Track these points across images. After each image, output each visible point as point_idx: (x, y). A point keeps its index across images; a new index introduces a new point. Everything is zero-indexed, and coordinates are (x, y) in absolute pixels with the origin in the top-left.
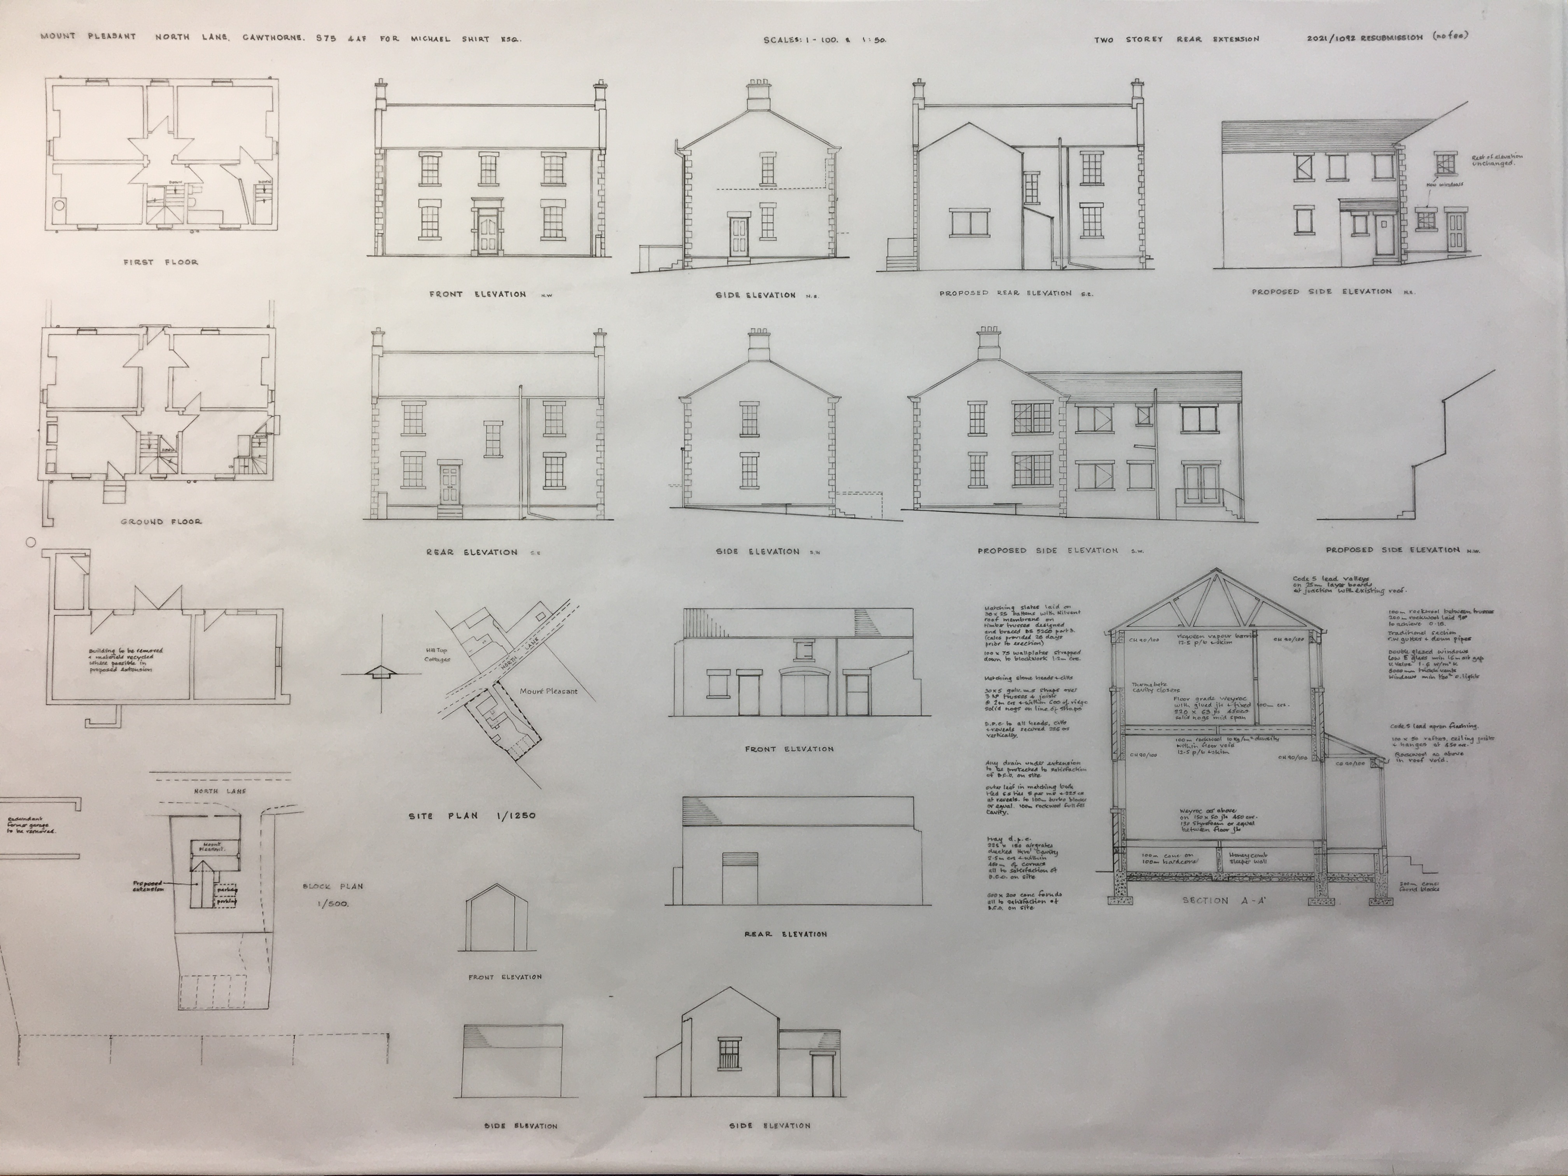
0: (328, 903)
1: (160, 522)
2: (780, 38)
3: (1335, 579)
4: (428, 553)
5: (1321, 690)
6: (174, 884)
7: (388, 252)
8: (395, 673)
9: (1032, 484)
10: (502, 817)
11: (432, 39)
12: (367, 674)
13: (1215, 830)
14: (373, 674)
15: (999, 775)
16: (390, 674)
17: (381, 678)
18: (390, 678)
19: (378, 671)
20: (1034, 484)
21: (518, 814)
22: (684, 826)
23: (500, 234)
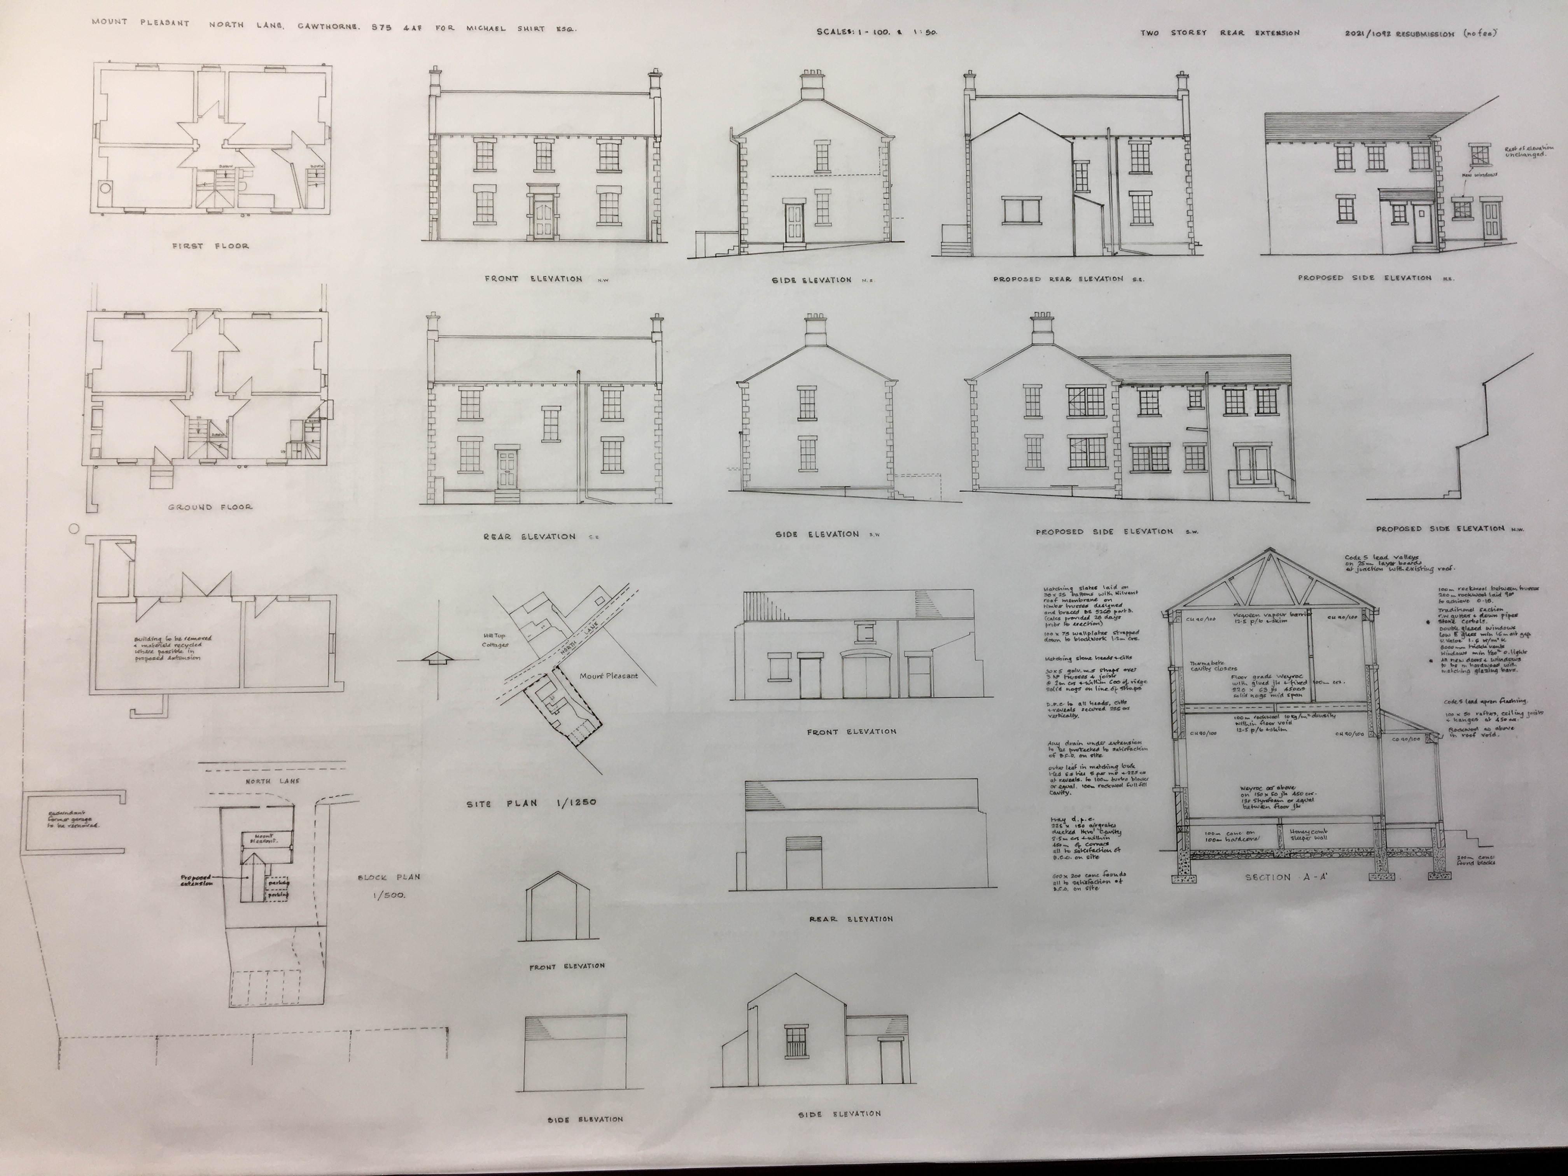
0: (384, 894)
1: (209, 507)
2: (833, 30)
3: (1386, 558)
4: (485, 538)
5: (1376, 667)
6: (223, 877)
7: (443, 237)
8: (452, 660)
9: (1087, 467)
10: (561, 804)
11: (487, 29)
12: (423, 660)
13: (1275, 807)
14: (429, 660)
15: (1061, 755)
16: (446, 660)
17: (438, 664)
18: (446, 664)
19: (435, 657)
20: (1090, 467)
21: (578, 801)
22: (746, 810)
23: (556, 219)
